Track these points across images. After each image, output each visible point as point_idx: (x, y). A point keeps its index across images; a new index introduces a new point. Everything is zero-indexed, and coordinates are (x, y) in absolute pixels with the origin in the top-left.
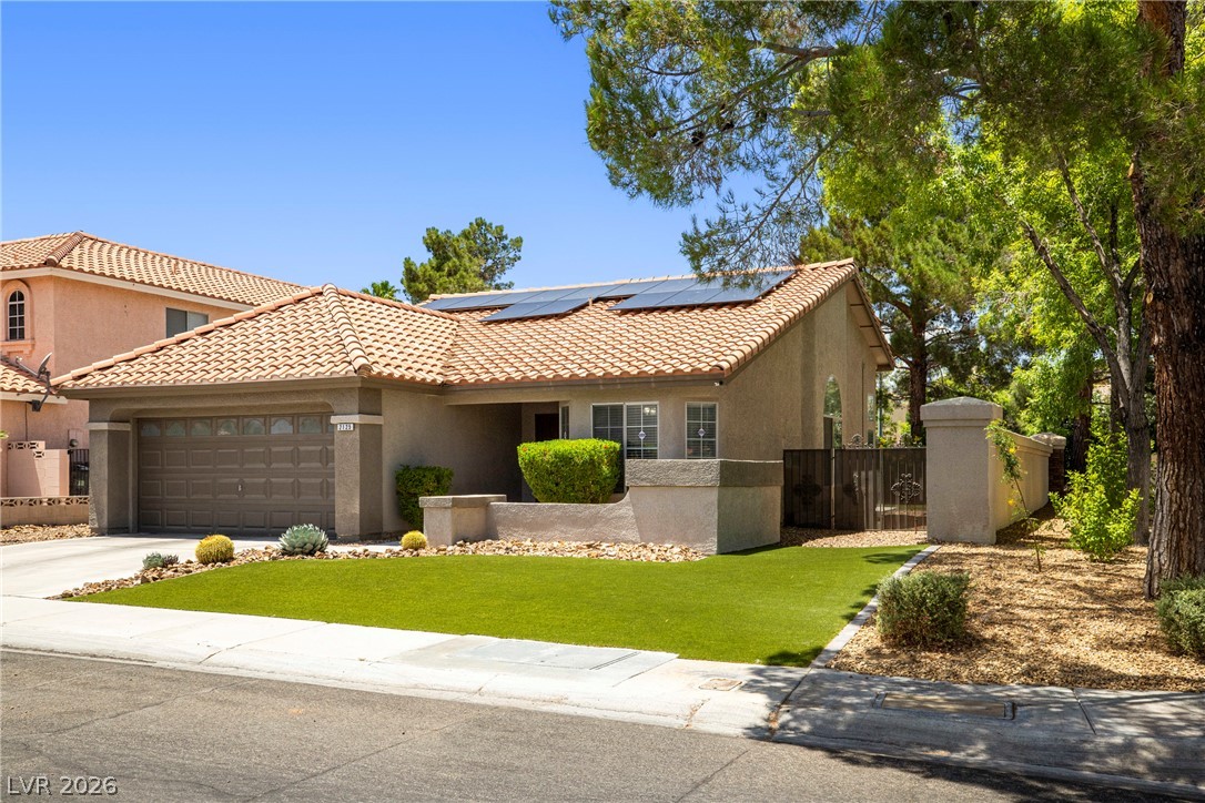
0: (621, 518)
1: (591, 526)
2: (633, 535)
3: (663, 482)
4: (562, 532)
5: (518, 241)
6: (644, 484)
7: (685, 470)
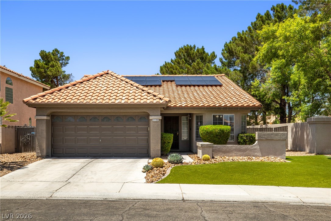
0: (255, 149)
1: (245, 152)
2: (259, 154)
3: (269, 139)
4: (235, 153)
5: (68, 58)
6: (263, 139)
7: (276, 135)
